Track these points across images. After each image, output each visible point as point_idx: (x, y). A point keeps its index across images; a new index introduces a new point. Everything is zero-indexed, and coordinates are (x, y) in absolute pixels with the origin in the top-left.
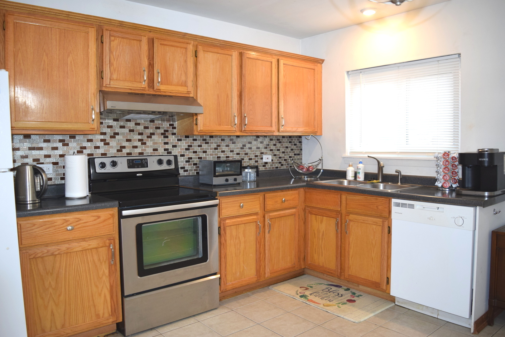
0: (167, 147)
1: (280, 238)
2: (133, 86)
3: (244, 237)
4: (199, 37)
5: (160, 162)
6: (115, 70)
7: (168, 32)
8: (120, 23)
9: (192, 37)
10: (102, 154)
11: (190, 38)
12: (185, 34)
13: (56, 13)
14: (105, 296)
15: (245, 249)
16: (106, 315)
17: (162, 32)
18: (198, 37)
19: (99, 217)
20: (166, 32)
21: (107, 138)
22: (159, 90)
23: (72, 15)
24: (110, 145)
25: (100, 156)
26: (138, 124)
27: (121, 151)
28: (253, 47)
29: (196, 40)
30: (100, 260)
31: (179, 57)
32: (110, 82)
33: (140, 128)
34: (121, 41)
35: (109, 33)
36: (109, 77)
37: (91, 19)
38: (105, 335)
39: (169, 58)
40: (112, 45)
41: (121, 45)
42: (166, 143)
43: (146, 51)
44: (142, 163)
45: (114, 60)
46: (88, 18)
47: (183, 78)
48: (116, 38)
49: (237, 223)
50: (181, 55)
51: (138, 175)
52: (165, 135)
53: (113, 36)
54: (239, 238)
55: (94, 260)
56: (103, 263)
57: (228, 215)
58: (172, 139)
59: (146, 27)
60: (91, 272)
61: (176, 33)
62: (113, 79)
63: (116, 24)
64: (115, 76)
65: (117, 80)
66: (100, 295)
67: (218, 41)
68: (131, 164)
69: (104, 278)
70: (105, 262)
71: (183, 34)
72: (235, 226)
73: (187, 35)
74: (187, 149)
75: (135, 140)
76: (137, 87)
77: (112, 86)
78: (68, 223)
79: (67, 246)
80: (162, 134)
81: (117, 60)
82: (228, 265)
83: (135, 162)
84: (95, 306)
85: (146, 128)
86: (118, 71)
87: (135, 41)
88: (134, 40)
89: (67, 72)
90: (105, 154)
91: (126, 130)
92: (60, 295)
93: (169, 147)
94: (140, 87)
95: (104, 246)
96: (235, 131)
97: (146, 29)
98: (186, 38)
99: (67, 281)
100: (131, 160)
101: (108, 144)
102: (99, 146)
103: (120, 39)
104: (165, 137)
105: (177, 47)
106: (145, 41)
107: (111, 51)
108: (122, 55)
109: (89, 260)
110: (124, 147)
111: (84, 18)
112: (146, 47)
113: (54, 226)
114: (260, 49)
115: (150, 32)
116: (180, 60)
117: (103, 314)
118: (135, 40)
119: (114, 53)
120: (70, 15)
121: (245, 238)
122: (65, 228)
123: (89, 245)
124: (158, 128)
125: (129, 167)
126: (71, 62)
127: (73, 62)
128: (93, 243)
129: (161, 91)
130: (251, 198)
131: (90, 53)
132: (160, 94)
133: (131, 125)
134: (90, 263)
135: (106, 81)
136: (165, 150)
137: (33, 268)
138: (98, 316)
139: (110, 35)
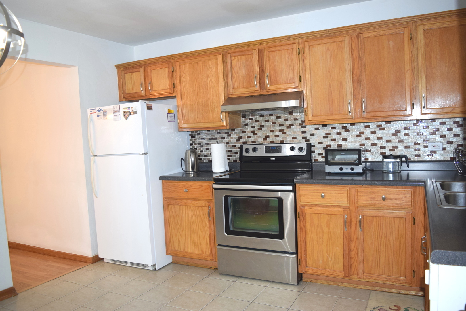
0: (305, 135)
1: (381, 240)
2: (249, 90)
3: (328, 226)
4: (304, 34)
5: (292, 149)
6: (236, 82)
7: (274, 40)
8: (237, 45)
9: (297, 36)
10: (253, 142)
11: (296, 38)
12: (289, 37)
13: (199, 52)
14: (207, 240)
15: (330, 240)
16: (207, 253)
17: (269, 41)
18: (302, 35)
19: (202, 186)
20: (273, 40)
21: (256, 129)
22: (269, 90)
23: (207, 51)
24: (258, 135)
25: (251, 144)
26: (279, 117)
27: (266, 139)
28: (372, 24)
29: (302, 37)
30: (204, 215)
31: (286, 58)
32: (232, 91)
33: (281, 120)
34: (239, 59)
35: (230, 55)
36: (231, 87)
37: (218, 49)
38: (215, 268)
39: (278, 61)
40: (233, 64)
41: (239, 62)
42: (304, 132)
43: (257, 61)
44: (277, 149)
45: (235, 74)
46: (216, 49)
47: (291, 75)
48: (235, 57)
49: (318, 212)
50: (288, 55)
51: (271, 159)
52: (303, 125)
53: (233, 57)
54: (321, 227)
55: (200, 214)
56: (206, 218)
57: (308, 202)
58: (310, 129)
59: (255, 42)
60: (199, 222)
61: (281, 38)
62: (235, 88)
63: (235, 47)
64: (236, 86)
65: (237, 88)
66: (204, 238)
67: (325, 31)
68: (268, 150)
69: (206, 228)
70: (207, 217)
71: (287, 37)
72: (317, 215)
73: (292, 36)
74: (324, 137)
75: (277, 131)
76: (251, 91)
77: (234, 93)
78: (186, 187)
79: (185, 201)
80: (300, 124)
81: (237, 73)
82: (308, 250)
83: (271, 148)
84: (201, 245)
85: (286, 120)
86: (238, 81)
87: (249, 56)
88: (247, 55)
89: (208, 89)
90: (255, 142)
91: (270, 123)
92: (182, 231)
93: (307, 135)
94: (253, 91)
95: (205, 206)
96: (350, 118)
97: (256, 43)
98: (292, 39)
99: (186, 223)
100: (268, 147)
101: (256, 134)
102: (250, 136)
103: (238, 57)
104: (302, 127)
105: (284, 50)
106: (255, 53)
107: (232, 67)
108: (240, 69)
109: (198, 214)
110: (268, 136)
111: (214, 50)
112: (257, 57)
113: (179, 188)
114: (383, 22)
115: (260, 44)
116: (287, 61)
117: (206, 252)
118: (249, 54)
119: (235, 69)
120: (206, 51)
121: (329, 229)
122: (183, 190)
123: (197, 204)
124: (296, 119)
125: (266, 152)
126: (209, 82)
127: (210, 82)
128: (200, 203)
129: (272, 90)
130: (338, 189)
131: (219, 73)
132: (272, 93)
133: (274, 118)
134: (198, 216)
135: (230, 90)
136: (303, 138)
137: (170, 210)
138: (202, 251)
139: (231, 56)
